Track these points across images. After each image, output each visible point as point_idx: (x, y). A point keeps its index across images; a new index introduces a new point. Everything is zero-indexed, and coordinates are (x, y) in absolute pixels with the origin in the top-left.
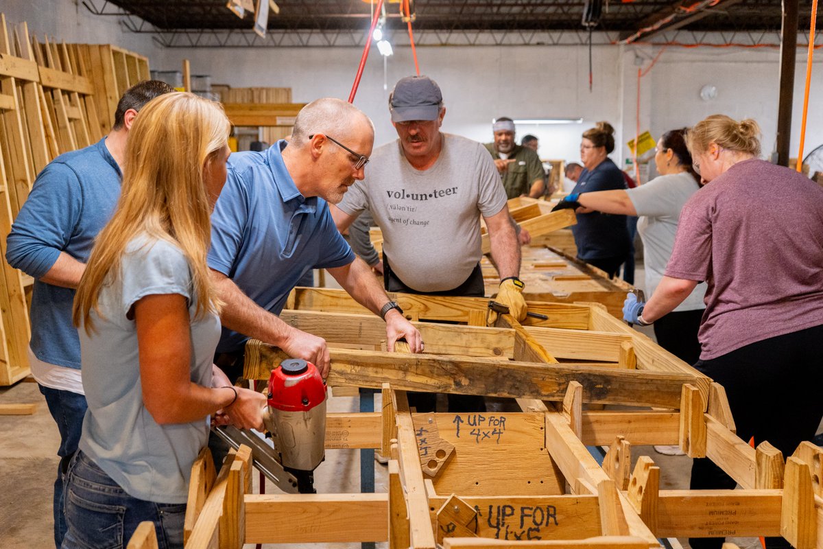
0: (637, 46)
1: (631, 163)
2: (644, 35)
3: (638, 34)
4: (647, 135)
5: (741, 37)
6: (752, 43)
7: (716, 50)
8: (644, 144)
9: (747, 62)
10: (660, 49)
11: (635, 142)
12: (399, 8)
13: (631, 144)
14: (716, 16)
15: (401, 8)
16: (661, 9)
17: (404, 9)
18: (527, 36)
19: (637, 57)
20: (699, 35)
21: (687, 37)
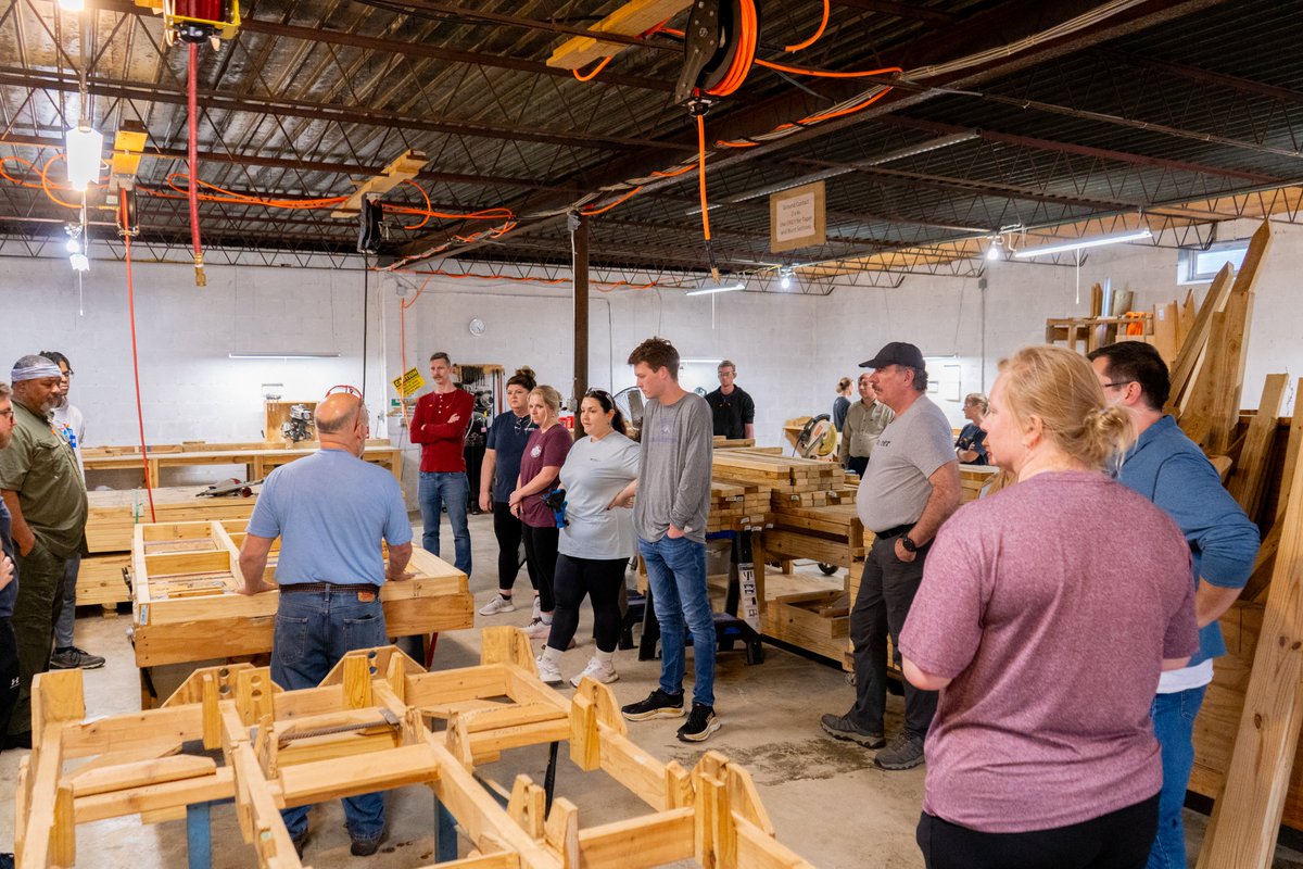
0: (399, 273)
1: (398, 404)
2: (410, 262)
3: (404, 262)
4: (415, 373)
5: (509, 269)
6: (520, 276)
7: (486, 282)
8: (411, 381)
9: (515, 295)
10: (425, 277)
11: (402, 382)
12: (115, 216)
13: (397, 383)
14: (494, 247)
15: (118, 217)
16: (427, 235)
17: (122, 219)
18: (269, 256)
19: (400, 285)
20: (466, 265)
21: (453, 266)
